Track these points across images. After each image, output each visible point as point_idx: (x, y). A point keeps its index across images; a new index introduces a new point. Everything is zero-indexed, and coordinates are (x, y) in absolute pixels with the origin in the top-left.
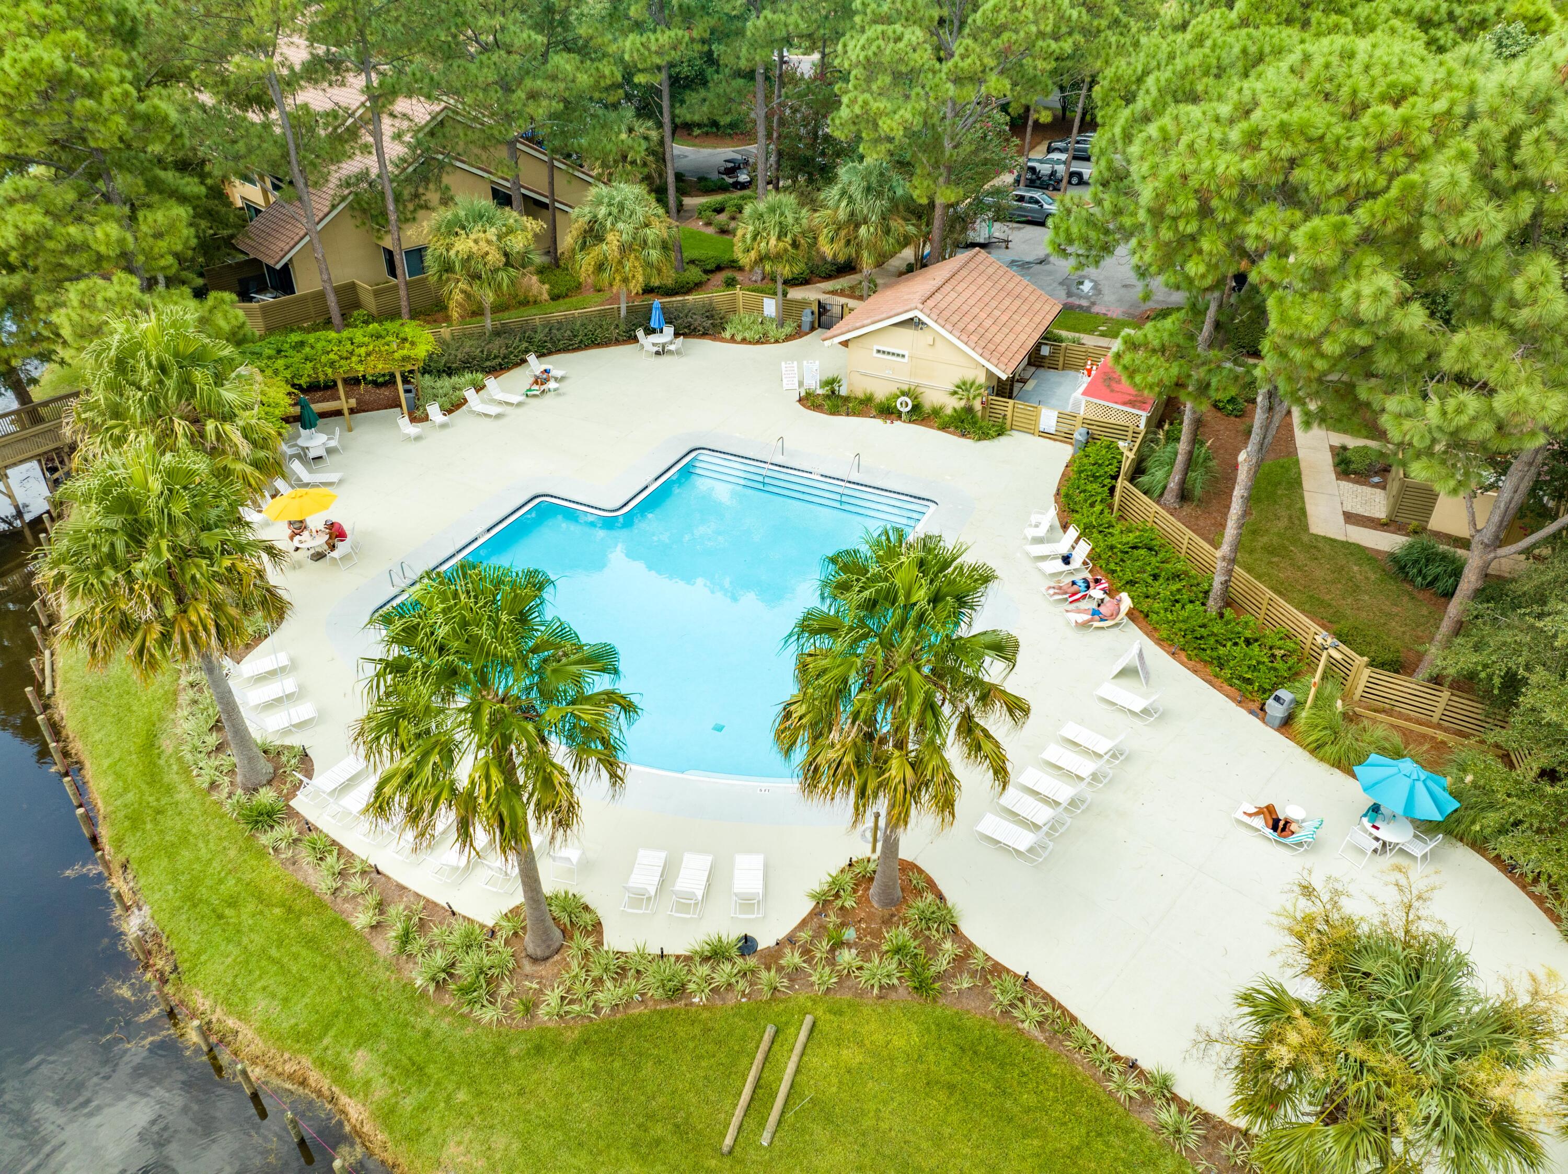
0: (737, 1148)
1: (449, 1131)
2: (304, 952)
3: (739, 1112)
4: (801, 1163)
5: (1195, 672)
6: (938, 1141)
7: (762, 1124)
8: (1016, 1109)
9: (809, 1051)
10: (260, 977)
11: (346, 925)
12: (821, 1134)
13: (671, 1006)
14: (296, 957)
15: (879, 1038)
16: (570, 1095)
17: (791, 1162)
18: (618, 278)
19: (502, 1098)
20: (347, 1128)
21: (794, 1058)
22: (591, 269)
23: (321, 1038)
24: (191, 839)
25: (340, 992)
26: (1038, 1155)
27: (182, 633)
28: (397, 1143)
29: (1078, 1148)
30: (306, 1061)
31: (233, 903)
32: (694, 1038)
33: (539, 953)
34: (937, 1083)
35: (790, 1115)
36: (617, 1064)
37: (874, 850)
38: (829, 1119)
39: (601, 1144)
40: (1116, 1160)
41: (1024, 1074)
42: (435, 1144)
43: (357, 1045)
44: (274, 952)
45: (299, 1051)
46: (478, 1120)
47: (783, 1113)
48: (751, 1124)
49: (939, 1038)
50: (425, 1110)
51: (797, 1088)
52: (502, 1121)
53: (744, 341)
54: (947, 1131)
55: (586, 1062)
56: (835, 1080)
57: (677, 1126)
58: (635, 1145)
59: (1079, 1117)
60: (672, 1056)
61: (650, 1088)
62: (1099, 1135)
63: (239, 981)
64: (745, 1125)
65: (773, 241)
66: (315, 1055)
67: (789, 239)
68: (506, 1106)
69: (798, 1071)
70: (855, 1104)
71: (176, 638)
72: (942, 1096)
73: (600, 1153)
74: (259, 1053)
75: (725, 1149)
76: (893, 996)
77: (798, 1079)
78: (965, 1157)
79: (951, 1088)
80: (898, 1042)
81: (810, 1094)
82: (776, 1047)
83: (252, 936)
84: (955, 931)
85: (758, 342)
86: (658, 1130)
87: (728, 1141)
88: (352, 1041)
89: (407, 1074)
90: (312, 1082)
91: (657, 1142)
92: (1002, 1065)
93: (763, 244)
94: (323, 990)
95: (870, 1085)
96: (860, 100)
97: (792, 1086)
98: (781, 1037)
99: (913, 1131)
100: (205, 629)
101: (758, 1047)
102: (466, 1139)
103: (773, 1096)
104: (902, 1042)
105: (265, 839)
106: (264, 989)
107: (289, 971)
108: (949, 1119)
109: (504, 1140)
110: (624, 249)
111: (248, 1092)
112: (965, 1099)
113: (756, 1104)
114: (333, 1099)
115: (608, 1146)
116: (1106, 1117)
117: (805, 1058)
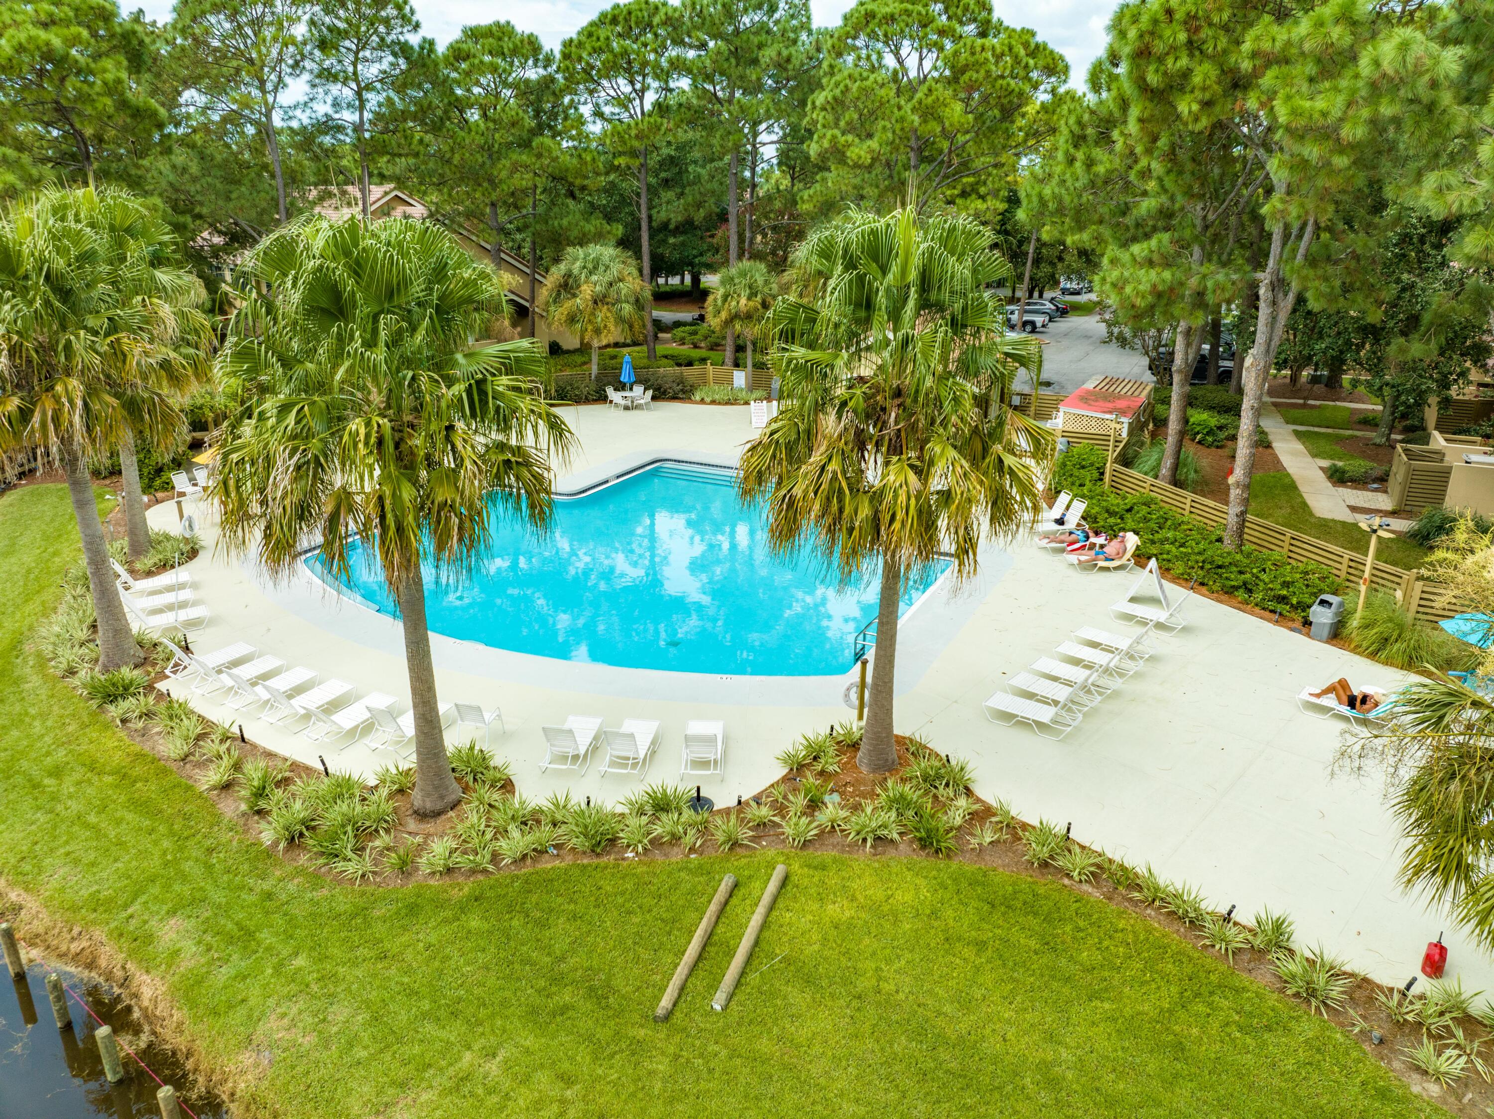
0: (678, 1014)
1: (271, 1002)
2: (130, 816)
3: (681, 971)
4: (770, 1031)
5: (1221, 602)
6: (966, 1004)
7: (713, 987)
8: (1074, 968)
9: (781, 904)
10: (67, 843)
11: (189, 788)
12: (798, 998)
13: (596, 861)
14: (118, 822)
15: (878, 894)
16: (448, 958)
17: (757, 1030)
18: (590, 328)
19: (354, 963)
20: (136, 1014)
21: (761, 910)
22: (563, 318)
23: (126, 906)
24: (27, 720)
25: (165, 853)
26: (1115, 1020)
27: (44, 413)
28: (198, 1019)
29: (1170, 1011)
30: (99, 934)
31: (57, 772)
32: (623, 894)
33: (429, 805)
34: (959, 939)
35: (753, 978)
36: (515, 923)
37: (860, 717)
38: (809, 980)
39: (483, 1013)
40: (1227, 1024)
41: (1080, 930)
42: (250, 1017)
43: (172, 913)
44: (92, 819)
45: (94, 922)
46: (315, 988)
47: (743, 974)
48: (698, 983)
49: (958, 892)
50: (245, 978)
51: (763, 945)
52: (348, 990)
53: (713, 402)
54: (978, 994)
55: (475, 923)
56: (815, 937)
57: (591, 989)
58: (534, 1011)
59: (1166, 978)
60: (592, 910)
61: (558, 950)
62: (1197, 995)
63: (37, 847)
64: (689, 984)
65: (743, 301)
66: (113, 925)
67: (759, 298)
68: (359, 973)
69: (765, 925)
70: (844, 961)
71: (36, 419)
72: (968, 952)
73: (480, 1023)
74: (41, 930)
75: (660, 1012)
76: (891, 852)
77: (766, 934)
78: (1008, 1021)
79: (981, 946)
80: (904, 897)
81: (782, 951)
82: (734, 901)
83: (69, 803)
84: (968, 792)
85: (728, 403)
86: (567, 996)
87: (666, 1002)
88: (165, 908)
89: (231, 940)
90: (103, 963)
91: (564, 1009)
92: (1048, 919)
93: (734, 303)
94: (143, 854)
95: (867, 941)
96: (829, 136)
97: (757, 943)
98: (742, 891)
99: (930, 992)
100: (71, 402)
101: (710, 902)
102: (295, 1010)
103: (731, 953)
104: (908, 897)
105: (114, 711)
106: (68, 854)
107: (106, 836)
108: (981, 980)
109: (346, 1012)
110: (598, 301)
111: (12, 971)
112: (1001, 957)
113: (705, 965)
114: (125, 982)
115: (492, 1016)
116: (1202, 975)
117: (775, 913)
